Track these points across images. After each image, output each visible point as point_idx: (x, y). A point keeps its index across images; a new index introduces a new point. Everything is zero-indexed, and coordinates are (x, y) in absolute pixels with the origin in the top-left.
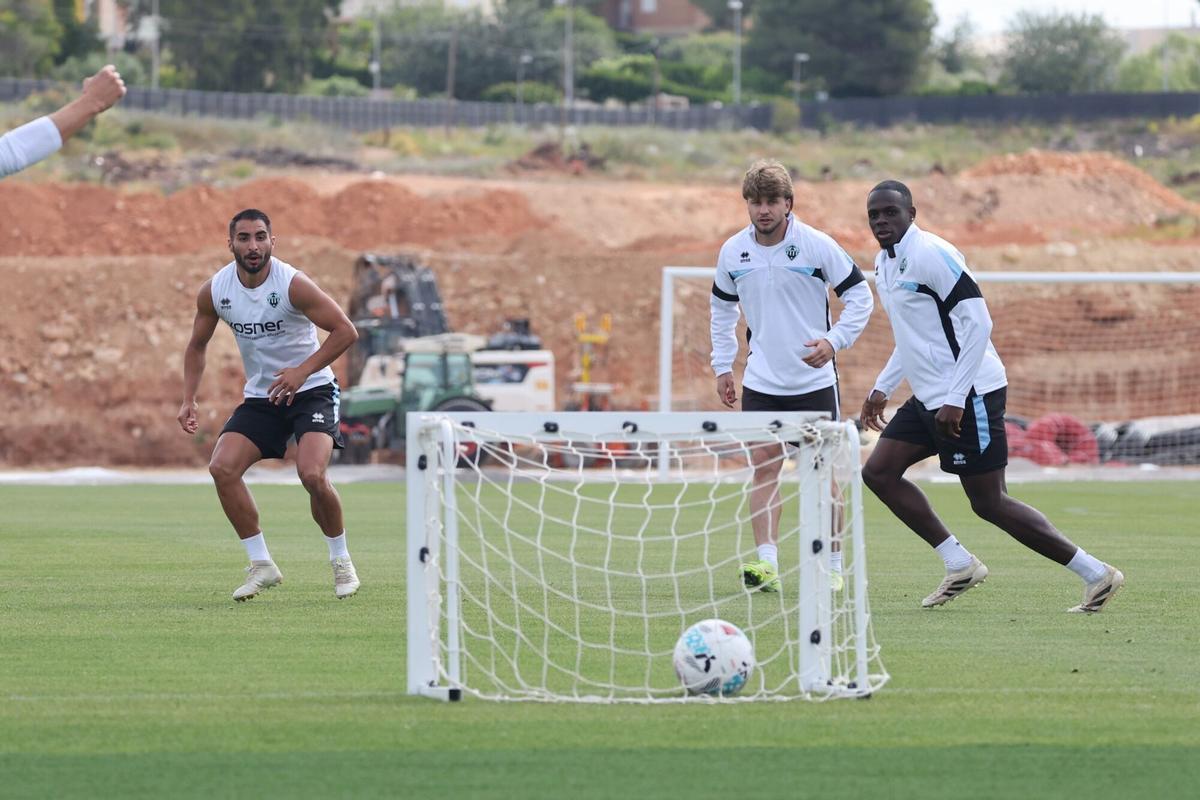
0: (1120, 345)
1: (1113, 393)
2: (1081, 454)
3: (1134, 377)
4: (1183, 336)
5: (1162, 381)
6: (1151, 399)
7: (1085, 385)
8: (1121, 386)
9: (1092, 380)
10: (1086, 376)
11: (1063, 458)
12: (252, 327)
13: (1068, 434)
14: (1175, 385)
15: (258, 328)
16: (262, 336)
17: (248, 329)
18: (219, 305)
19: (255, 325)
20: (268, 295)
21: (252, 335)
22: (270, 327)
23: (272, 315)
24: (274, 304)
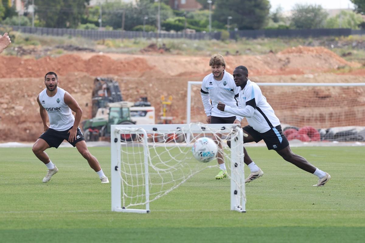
0: (327, 105)
1: (325, 120)
2: (315, 138)
3: (331, 115)
4: (346, 102)
5: (339, 116)
6: (336, 122)
7: (316, 117)
8: (327, 117)
9: (318, 116)
10: (316, 114)
11: (310, 139)
12: (52, 109)
13: (311, 132)
14: (343, 117)
15: (54, 109)
16: (55, 112)
17: (51, 110)
18: (41, 102)
19: (52, 108)
20: (56, 99)
21: (52, 111)
22: (57, 109)
23: (58, 105)
24: (58, 102)
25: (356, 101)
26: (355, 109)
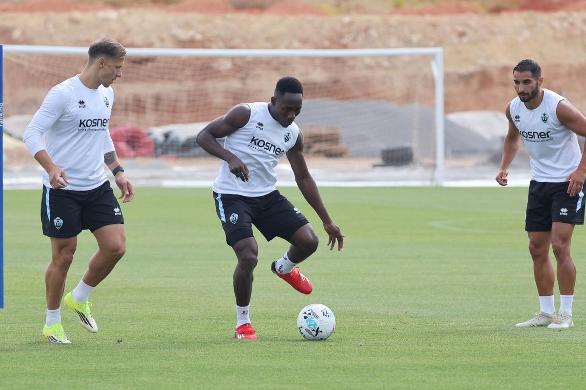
0: (149, 78)
2: (143, 151)
3: (158, 99)
4: (188, 72)
5: (176, 101)
7: (127, 105)
8: (149, 103)
9: (130, 102)
10: (127, 99)
11: (132, 153)
12: (532, 134)
13: (133, 137)
14: (184, 104)
15: (536, 135)
16: (538, 141)
17: (530, 135)
18: (514, 119)
19: (534, 133)
20: (540, 115)
21: (533, 139)
22: (544, 136)
23: (543, 128)
24: (545, 120)
25: (209, 68)
26: (209, 85)
